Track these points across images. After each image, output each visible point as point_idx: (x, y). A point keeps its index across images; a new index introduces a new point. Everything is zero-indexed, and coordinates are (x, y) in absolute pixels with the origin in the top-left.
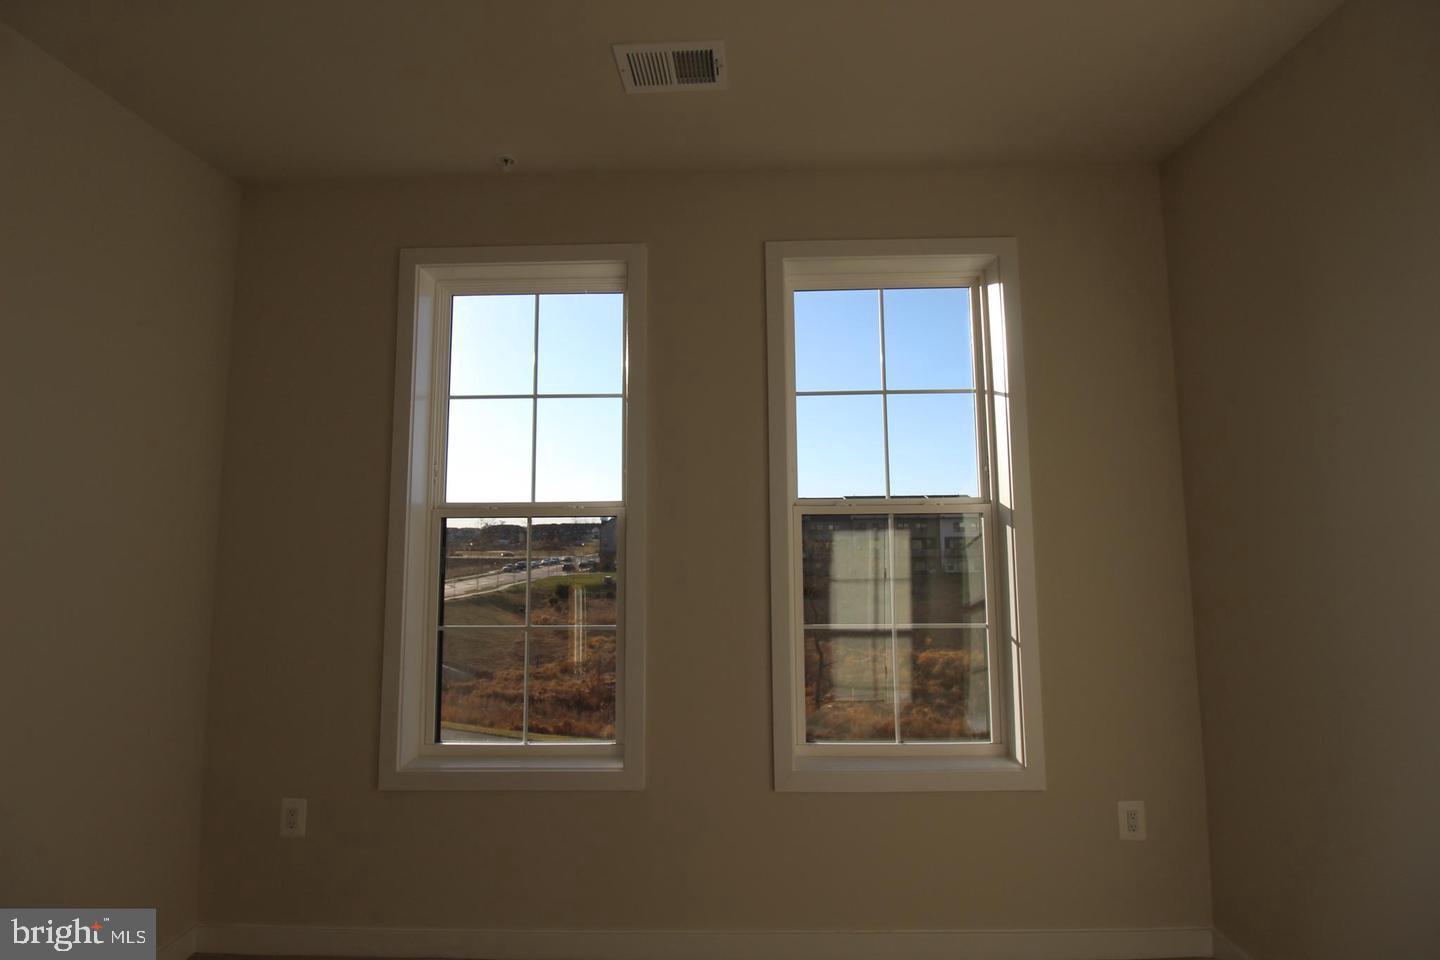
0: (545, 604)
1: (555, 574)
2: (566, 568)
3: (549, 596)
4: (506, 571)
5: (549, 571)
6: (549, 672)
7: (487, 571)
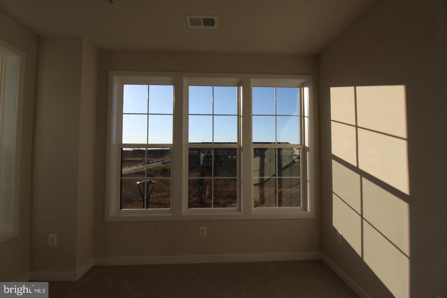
0: (159, 174)
1: (160, 165)
2: (163, 163)
3: (160, 172)
4: (143, 164)
5: (158, 164)
6: (165, 195)
7: (137, 164)
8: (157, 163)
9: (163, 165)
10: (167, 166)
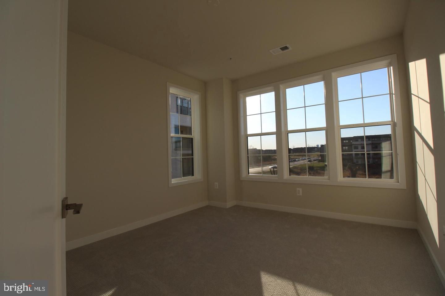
8: (303, 161)
9: (309, 163)
10: (313, 164)
